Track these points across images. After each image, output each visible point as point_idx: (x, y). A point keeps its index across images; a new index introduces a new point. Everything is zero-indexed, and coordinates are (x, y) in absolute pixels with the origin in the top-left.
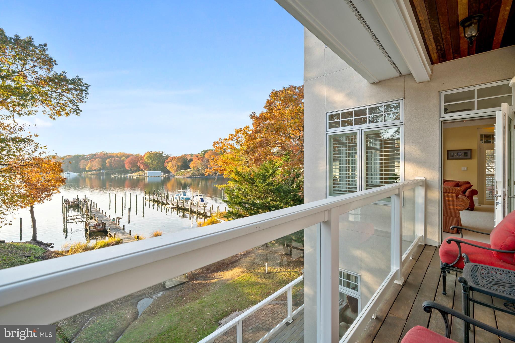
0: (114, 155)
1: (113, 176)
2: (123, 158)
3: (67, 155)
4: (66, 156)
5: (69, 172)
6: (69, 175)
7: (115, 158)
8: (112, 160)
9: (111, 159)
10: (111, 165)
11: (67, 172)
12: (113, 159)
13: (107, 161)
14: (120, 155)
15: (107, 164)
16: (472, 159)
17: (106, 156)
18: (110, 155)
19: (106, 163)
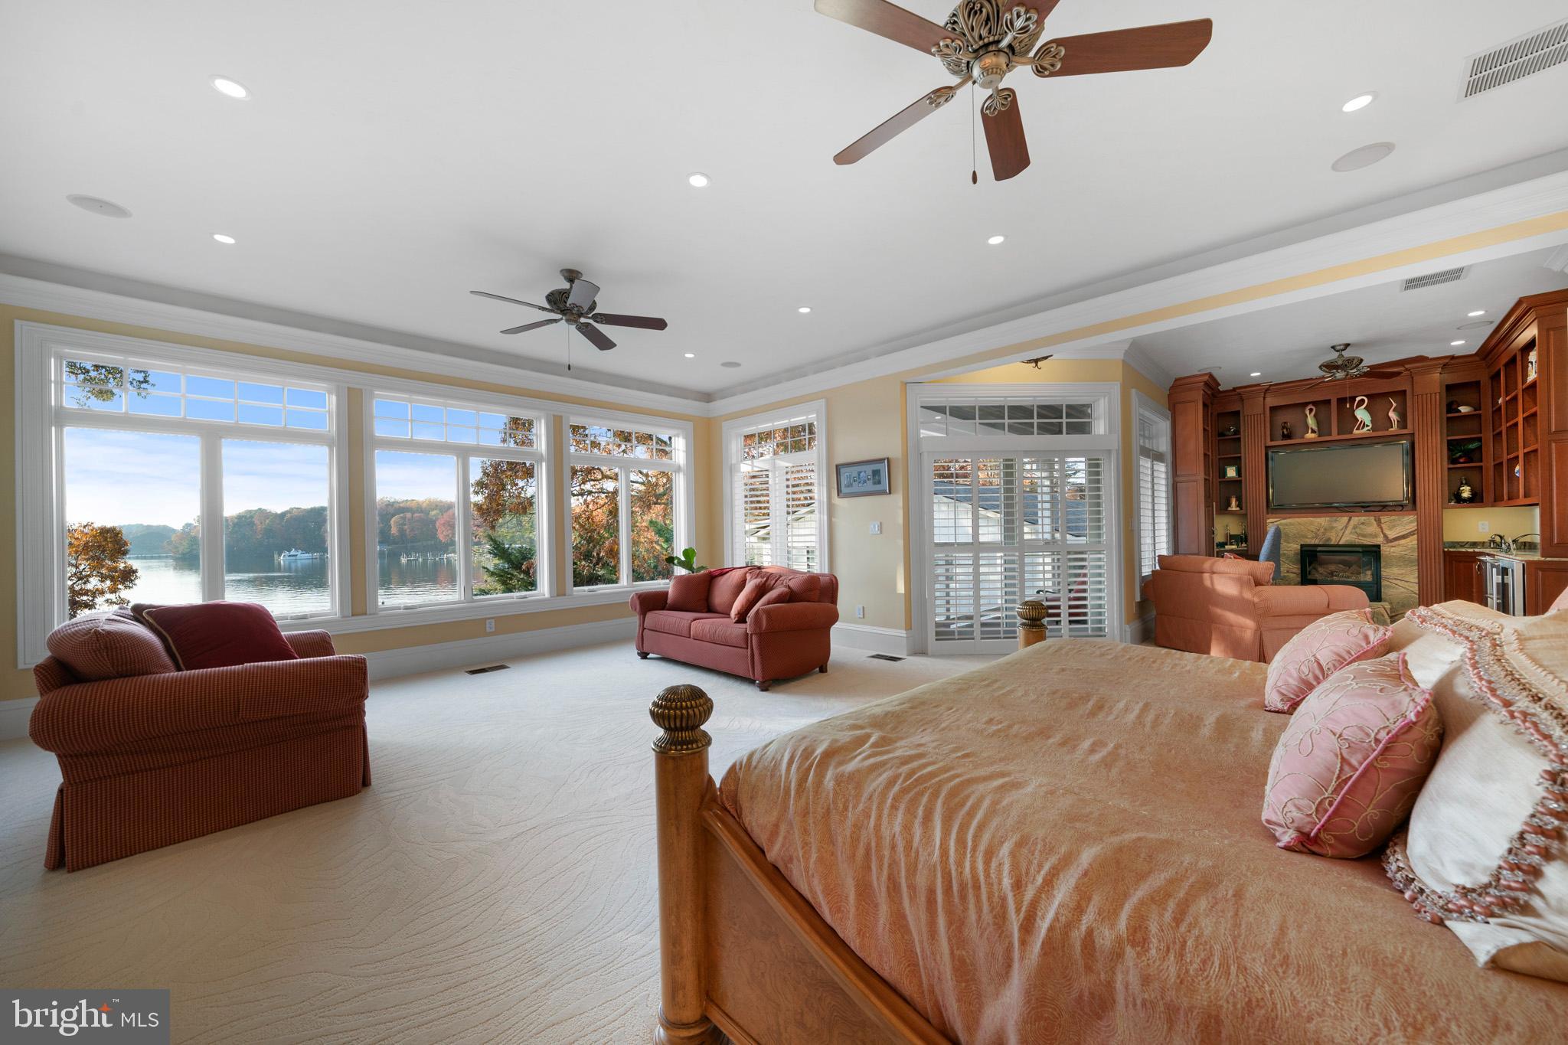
0: (413, 505)
1: (404, 560)
2: (433, 513)
3: (292, 509)
4: (289, 512)
5: (293, 552)
6: (294, 558)
7: (413, 514)
8: (404, 518)
9: (402, 515)
10: (402, 531)
11: (289, 551)
12: (409, 515)
13: (392, 522)
14: (428, 505)
15: (394, 530)
16: (890, 493)
17: (391, 510)
18: (401, 505)
19: (390, 527)
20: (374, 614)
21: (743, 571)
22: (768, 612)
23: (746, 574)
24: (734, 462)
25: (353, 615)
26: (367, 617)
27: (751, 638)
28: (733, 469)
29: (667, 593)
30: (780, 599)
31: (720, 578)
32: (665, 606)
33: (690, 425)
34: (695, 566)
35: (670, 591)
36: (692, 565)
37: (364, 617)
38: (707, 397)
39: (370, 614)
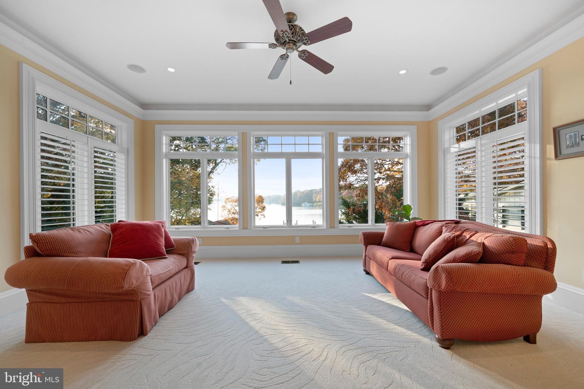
20: (251, 229)
21: (440, 224)
22: (449, 272)
23: (442, 226)
24: (447, 146)
25: (243, 229)
26: (248, 230)
27: (431, 291)
28: (446, 151)
29: (383, 234)
30: (467, 258)
31: (422, 227)
32: (381, 243)
33: (414, 128)
34: (411, 217)
35: (386, 232)
36: (409, 216)
37: (247, 230)
38: (428, 107)
39: (249, 229)
